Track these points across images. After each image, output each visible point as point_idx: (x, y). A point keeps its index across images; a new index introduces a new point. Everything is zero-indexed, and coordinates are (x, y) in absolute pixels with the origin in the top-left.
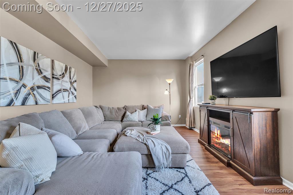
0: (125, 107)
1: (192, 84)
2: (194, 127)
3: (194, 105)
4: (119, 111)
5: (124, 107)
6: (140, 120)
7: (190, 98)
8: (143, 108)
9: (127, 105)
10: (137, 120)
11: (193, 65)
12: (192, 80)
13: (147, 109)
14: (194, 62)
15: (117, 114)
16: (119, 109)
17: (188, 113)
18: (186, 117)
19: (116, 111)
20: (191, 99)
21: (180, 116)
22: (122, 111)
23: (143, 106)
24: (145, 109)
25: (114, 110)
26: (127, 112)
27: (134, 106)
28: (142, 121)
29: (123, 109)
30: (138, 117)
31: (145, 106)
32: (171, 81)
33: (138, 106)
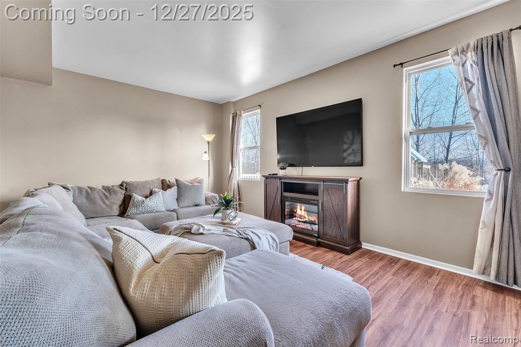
0: (125, 185)
1: (237, 145)
4: (110, 194)
5: (122, 185)
7: (232, 167)
8: (165, 186)
9: (126, 180)
10: (163, 209)
12: (237, 139)
13: (175, 188)
14: (243, 112)
15: (107, 202)
16: (108, 189)
17: (230, 190)
19: (102, 195)
20: (234, 169)
22: (119, 194)
23: (163, 182)
24: (169, 187)
25: (96, 193)
26: (134, 195)
27: (144, 182)
28: (171, 209)
29: (119, 190)
30: (162, 202)
31: (168, 182)
32: (211, 138)
33: (151, 181)
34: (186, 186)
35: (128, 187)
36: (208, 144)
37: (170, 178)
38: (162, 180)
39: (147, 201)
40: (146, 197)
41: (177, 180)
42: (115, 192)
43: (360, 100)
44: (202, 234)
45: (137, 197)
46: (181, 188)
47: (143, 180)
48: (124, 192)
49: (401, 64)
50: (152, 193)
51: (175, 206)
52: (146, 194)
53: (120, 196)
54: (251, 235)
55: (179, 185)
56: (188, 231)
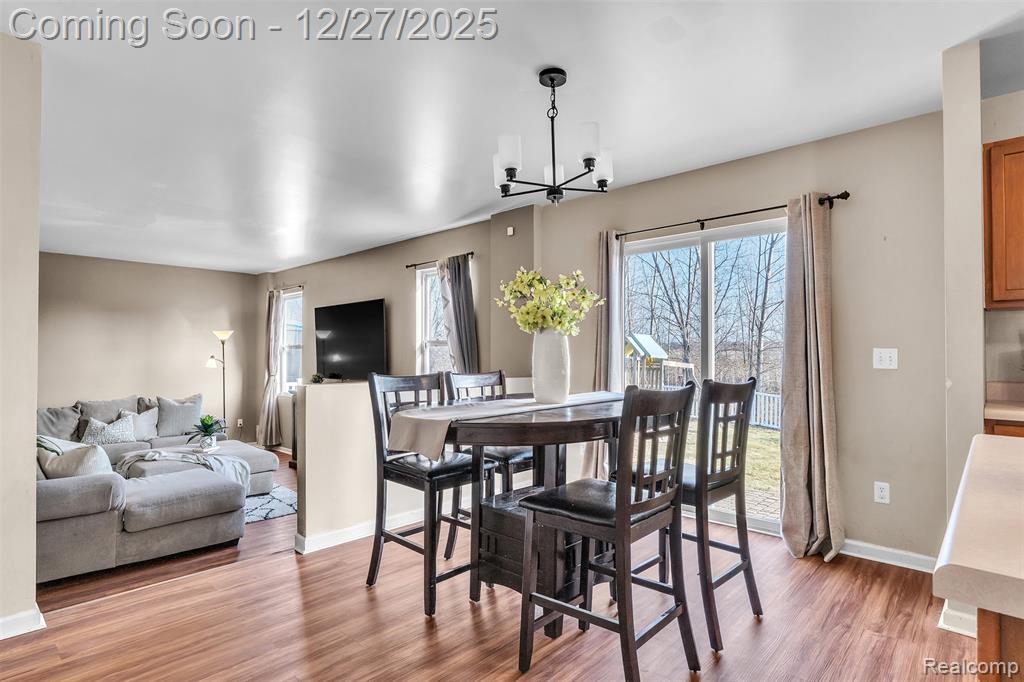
0: (80, 407)
1: (275, 341)
2: (279, 445)
3: (278, 391)
4: (58, 419)
5: (76, 407)
6: (141, 438)
7: (269, 375)
8: (142, 406)
9: (81, 400)
10: (133, 439)
11: (278, 297)
13: (156, 409)
14: (282, 292)
15: (54, 430)
16: (55, 412)
17: (264, 411)
18: (256, 422)
19: (47, 421)
20: (272, 378)
21: (240, 421)
22: (71, 419)
23: (140, 401)
24: (148, 408)
26: (92, 419)
27: (109, 402)
28: (146, 439)
29: (71, 413)
30: (133, 429)
31: (147, 401)
32: (226, 335)
33: (123, 401)
34: (171, 407)
35: (85, 409)
36: (223, 343)
37: (150, 396)
38: (139, 399)
39: (109, 428)
40: (109, 424)
41: (158, 399)
42: (65, 416)
43: (382, 301)
44: (155, 460)
45: (96, 423)
46: (163, 410)
47: (110, 400)
48: (78, 416)
49: (415, 265)
50: (119, 417)
51: (152, 434)
52: (109, 418)
53: (73, 422)
54: (211, 461)
55: (161, 406)
56: (142, 458)
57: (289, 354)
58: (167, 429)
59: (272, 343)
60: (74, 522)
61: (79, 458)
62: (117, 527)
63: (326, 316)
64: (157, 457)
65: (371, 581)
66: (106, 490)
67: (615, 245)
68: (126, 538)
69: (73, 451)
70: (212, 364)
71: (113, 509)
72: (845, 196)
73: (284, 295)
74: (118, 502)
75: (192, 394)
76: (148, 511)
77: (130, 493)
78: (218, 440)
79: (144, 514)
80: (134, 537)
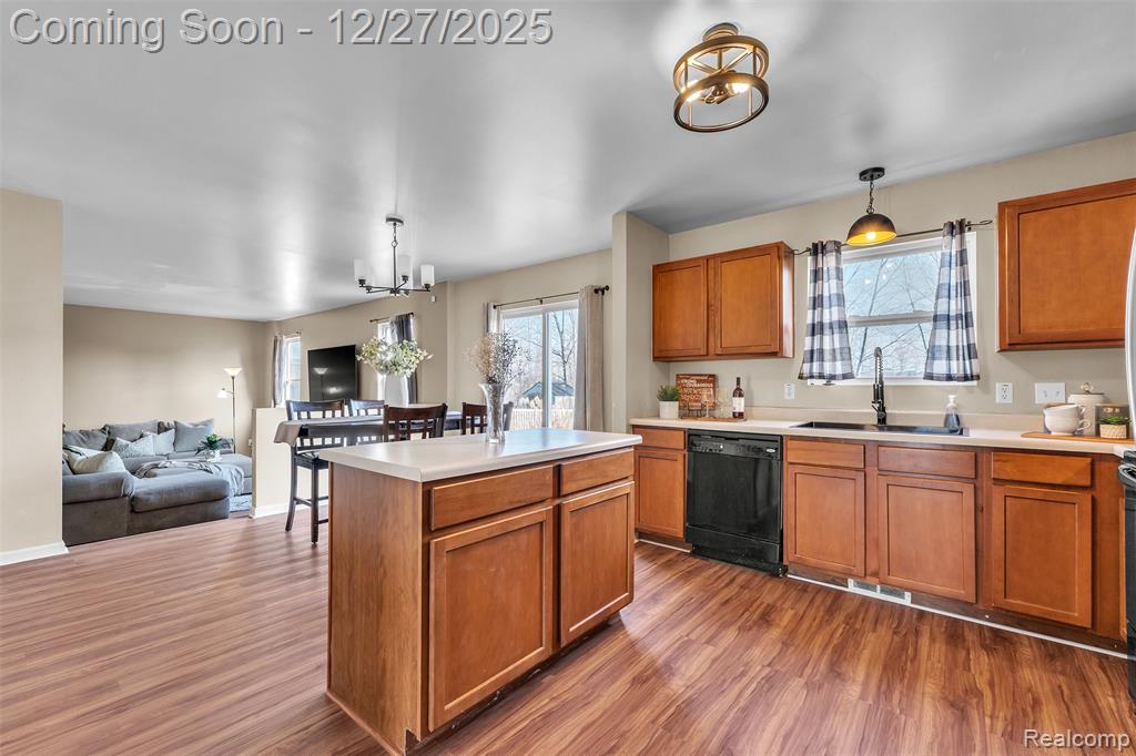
0: (108, 429)
1: (279, 376)
4: (88, 438)
5: (104, 429)
6: (159, 453)
7: (274, 404)
8: (161, 428)
9: (110, 423)
10: (152, 453)
11: (281, 341)
13: (173, 430)
14: (284, 337)
16: (86, 433)
19: (79, 440)
21: (250, 441)
22: (99, 439)
24: (166, 429)
25: (71, 438)
26: (118, 438)
27: (133, 426)
28: (163, 453)
29: (100, 434)
30: (153, 446)
31: (166, 425)
32: (236, 372)
33: (145, 424)
34: (185, 428)
35: (112, 431)
36: (233, 378)
37: (168, 420)
38: (159, 423)
39: (132, 445)
40: (132, 442)
41: (175, 423)
42: (95, 436)
44: (166, 467)
45: (121, 441)
46: (179, 431)
47: (134, 424)
48: (106, 436)
49: (377, 320)
50: (141, 437)
51: (169, 449)
52: (132, 437)
53: (102, 440)
54: (212, 467)
55: (177, 428)
56: (156, 466)
57: (292, 387)
58: (182, 446)
59: (277, 378)
60: (93, 505)
61: (99, 461)
62: (128, 508)
63: (317, 357)
64: (168, 465)
65: (288, 528)
66: (119, 482)
67: (493, 313)
68: (134, 515)
69: (95, 457)
70: (223, 395)
71: (125, 496)
72: (607, 288)
73: (285, 340)
74: (128, 491)
75: (204, 419)
76: (152, 497)
77: (138, 485)
78: (222, 453)
79: (147, 500)
80: (140, 516)
